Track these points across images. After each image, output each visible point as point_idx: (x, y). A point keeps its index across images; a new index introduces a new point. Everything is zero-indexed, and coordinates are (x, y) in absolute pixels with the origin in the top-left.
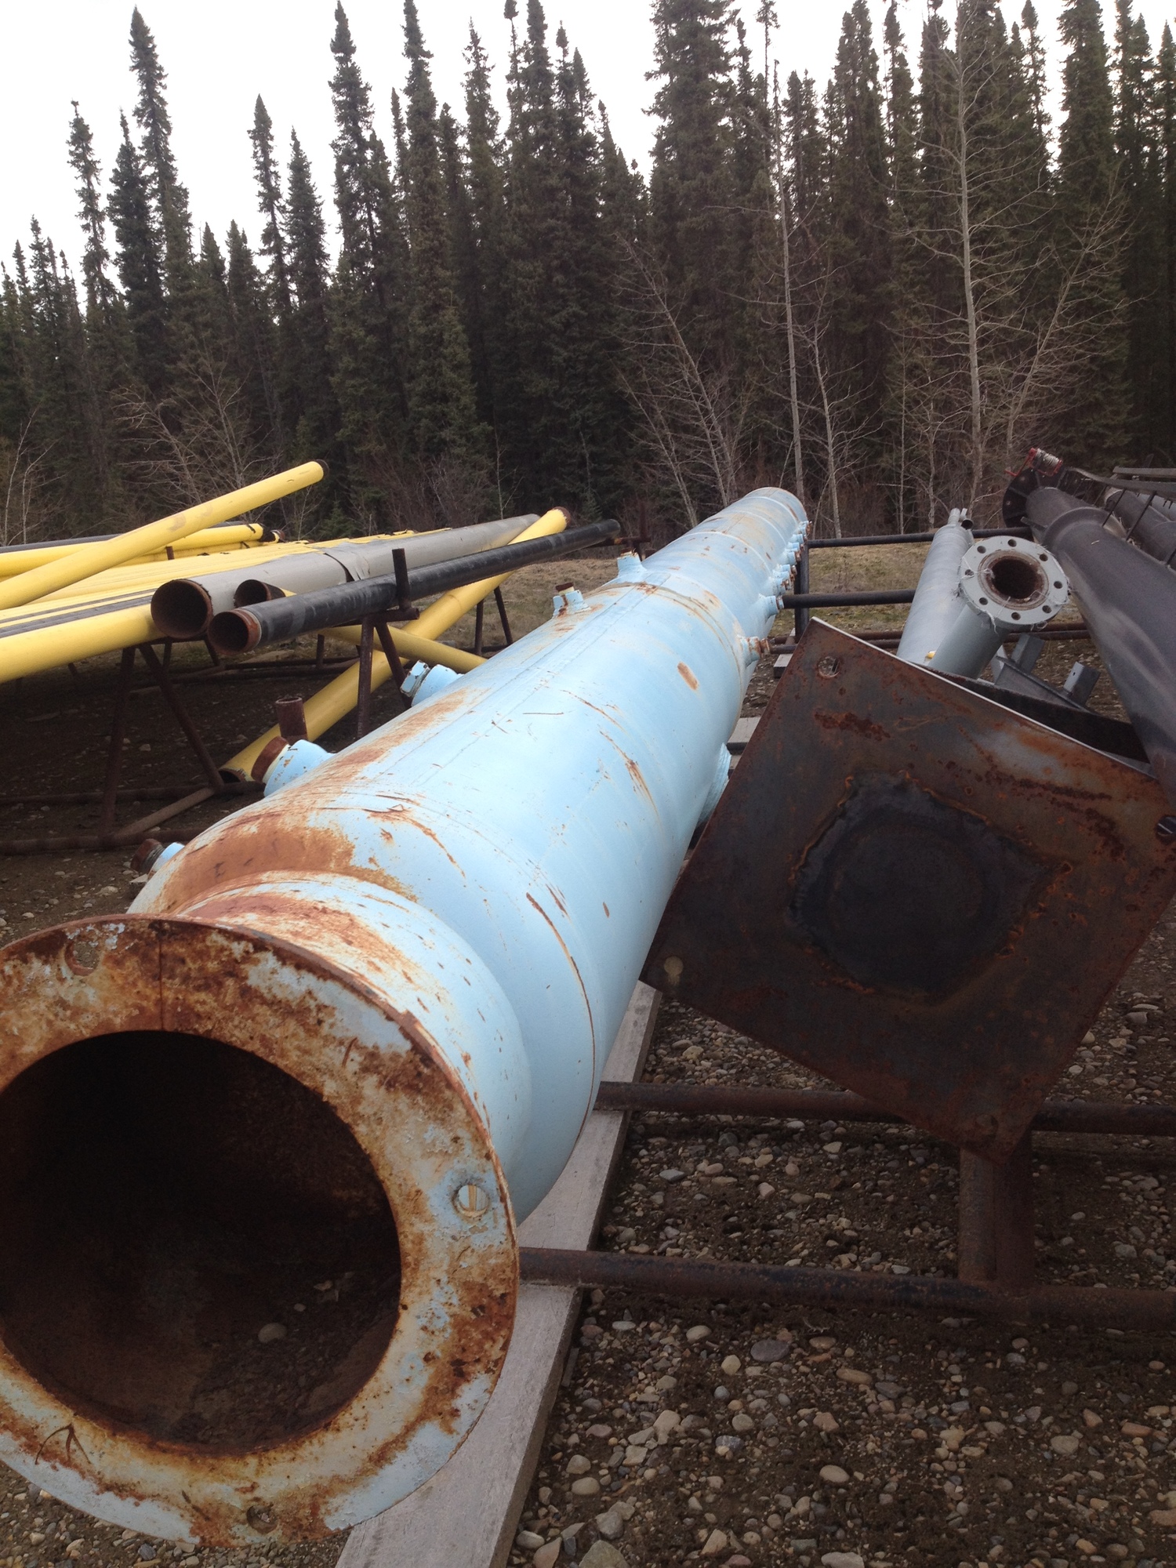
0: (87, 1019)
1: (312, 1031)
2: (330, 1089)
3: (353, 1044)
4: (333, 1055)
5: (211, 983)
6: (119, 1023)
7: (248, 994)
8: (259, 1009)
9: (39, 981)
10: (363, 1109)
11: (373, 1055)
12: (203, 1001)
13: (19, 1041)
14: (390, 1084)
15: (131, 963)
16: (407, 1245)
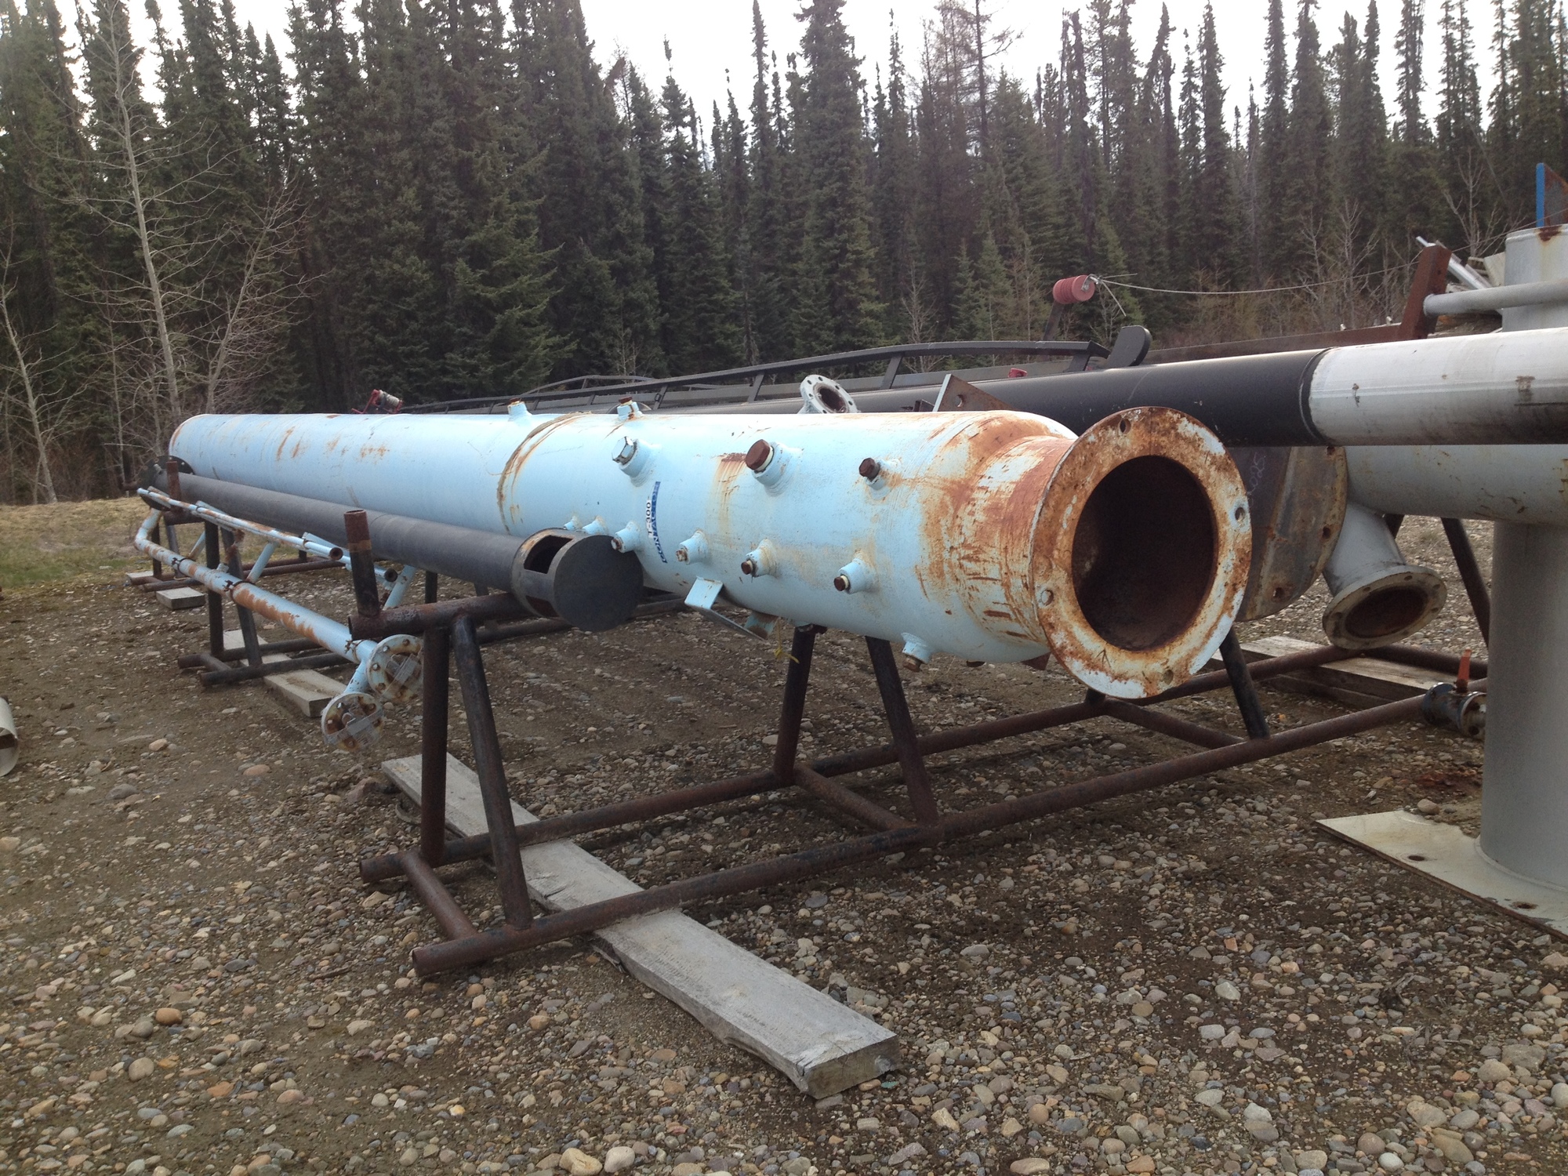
0: (1126, 453)
1: (1196, 450)
2: (1201, 473)
3: (1208, 453)
4: (1202, 459)
5: (1166, 433)
6: (1136, 454)
7: (1178, 435)
8: (1181, 442)
9: (1111, 438)
10: (1211, 481)
11: (1214, 457)
12: (1164, 440)
13: (1102, 466)
14: (1218, 469)
15: (1142, 427)
16: (1221, 536)
